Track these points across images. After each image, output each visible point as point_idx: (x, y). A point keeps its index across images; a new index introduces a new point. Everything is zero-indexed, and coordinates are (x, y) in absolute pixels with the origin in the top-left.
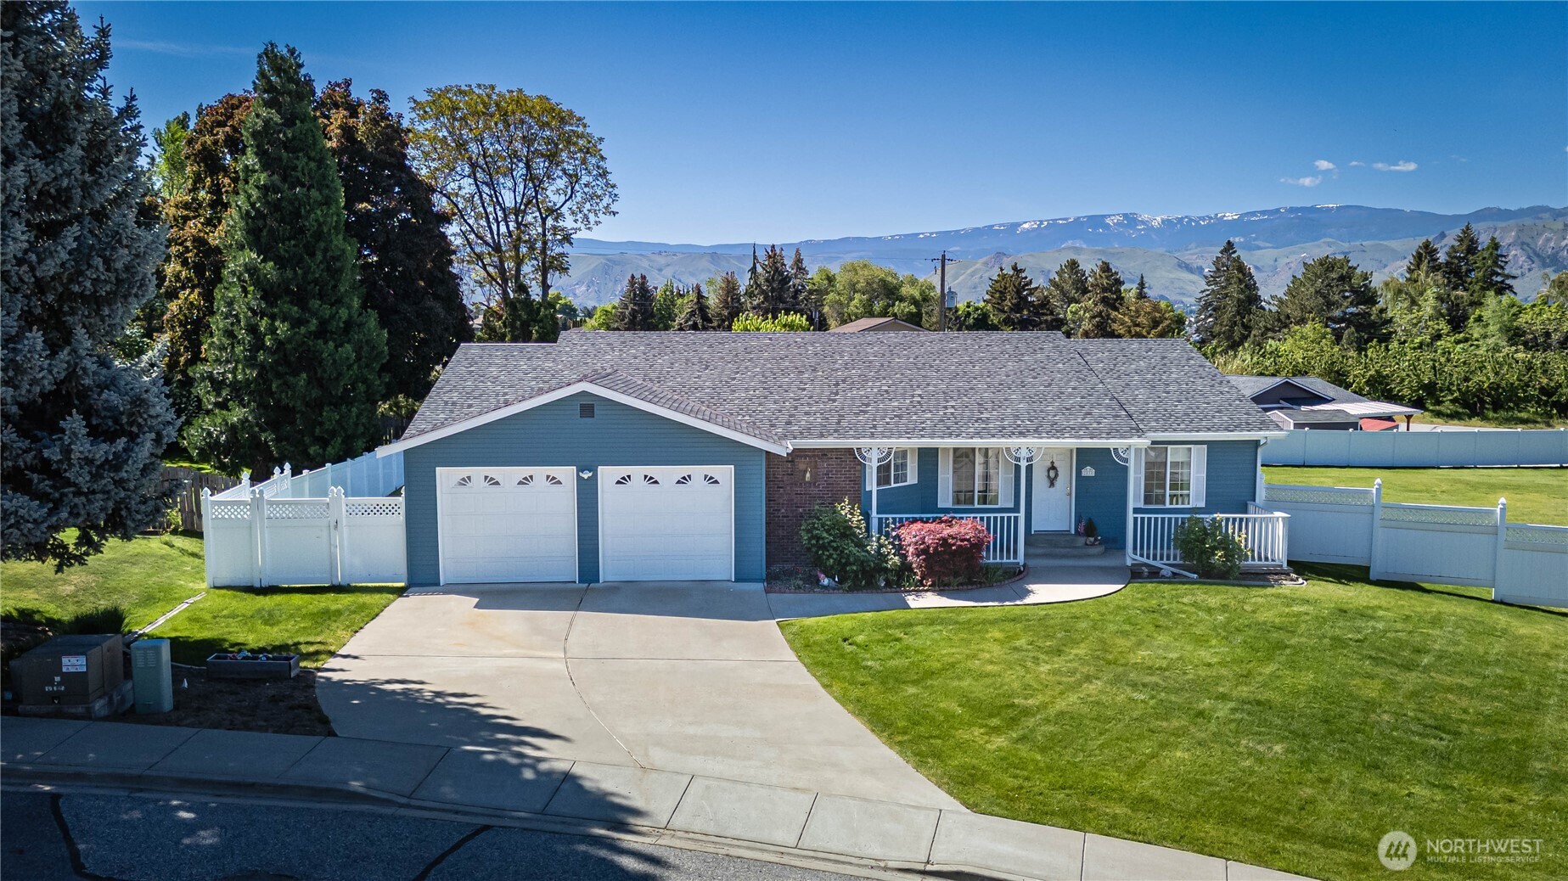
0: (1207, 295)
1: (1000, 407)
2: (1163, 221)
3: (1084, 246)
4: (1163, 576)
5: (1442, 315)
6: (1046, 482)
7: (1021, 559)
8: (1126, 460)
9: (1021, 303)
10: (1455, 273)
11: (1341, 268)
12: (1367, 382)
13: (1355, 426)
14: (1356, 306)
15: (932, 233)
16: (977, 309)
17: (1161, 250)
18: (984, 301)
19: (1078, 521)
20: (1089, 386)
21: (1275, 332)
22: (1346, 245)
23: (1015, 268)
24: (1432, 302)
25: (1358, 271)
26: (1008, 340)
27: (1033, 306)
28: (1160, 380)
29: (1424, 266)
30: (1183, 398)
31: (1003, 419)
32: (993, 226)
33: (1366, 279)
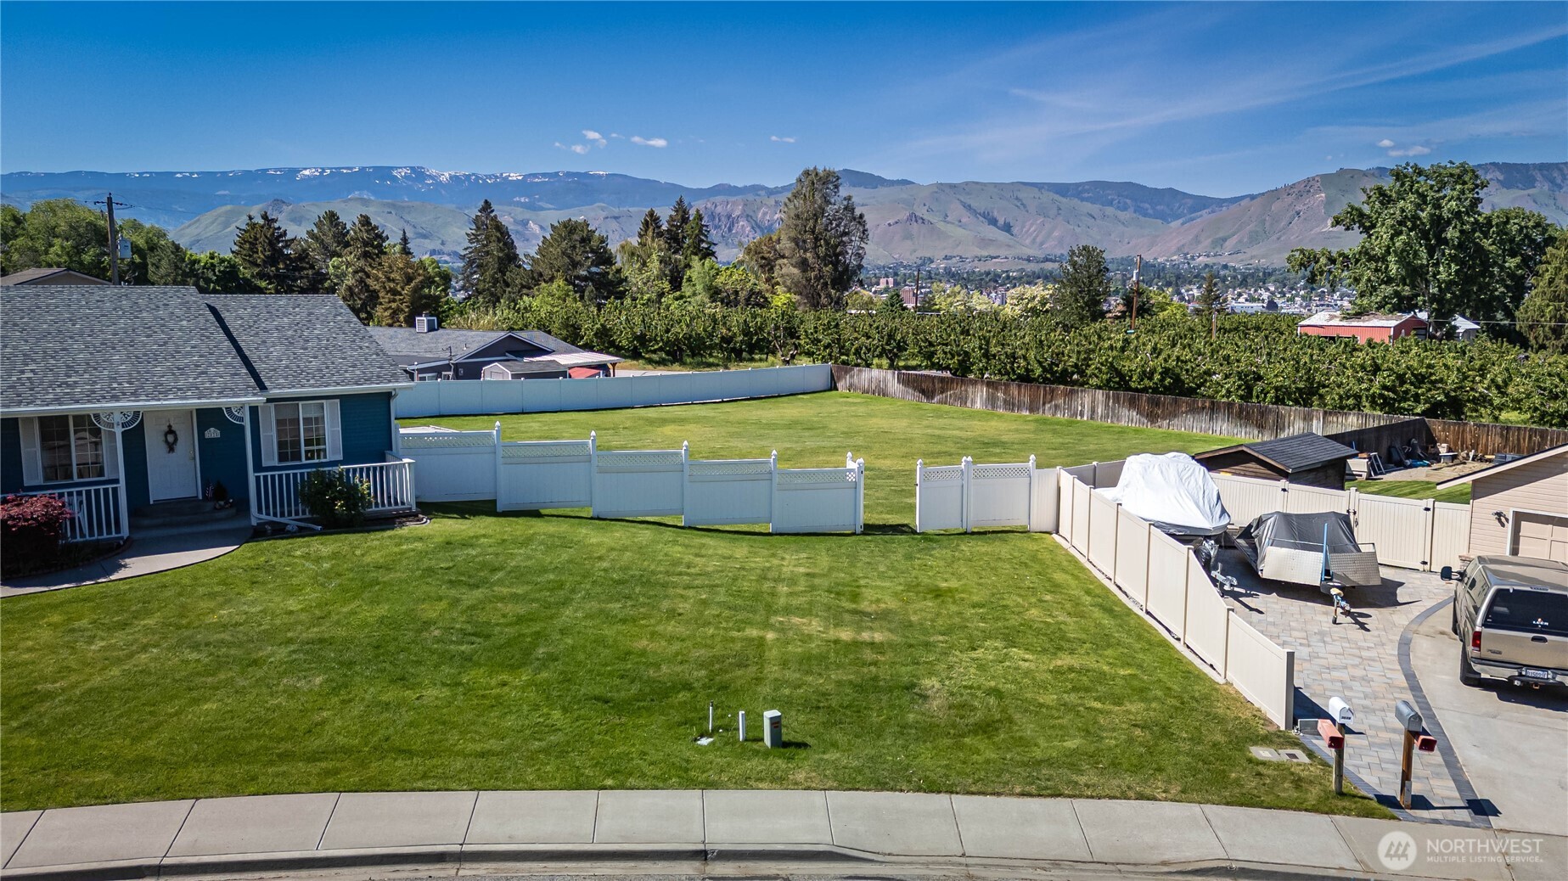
0: (470, 253)
1: (95, 369)
2: (451, 177)
3: (372, 198)
4: (289, 531)
5: (666, 276)
6: (164, 448)
7: (125, 531)
8: (241, 419)
9: (276, 256)
10: (674, 239)
11: (582, 231)
12: (595, 335)
13: (564, 374)
14: (597, 266)
15: (192, 173)
16: (222, 261)
17: (453, 206)
18: (233, 252)
19: (205, 484)
20: (212, 344)
21: (529, 288)
22: (616, 210)
23: (265, 217)
24: (657, 263)
25: (597, 234)
26: (126, 295)
27: (290, 259)
28: (300, 337)
29: (650, 233)
30: (320, 354)
31: (95, 382)
32: (268, 170)
33: (602, 242)
